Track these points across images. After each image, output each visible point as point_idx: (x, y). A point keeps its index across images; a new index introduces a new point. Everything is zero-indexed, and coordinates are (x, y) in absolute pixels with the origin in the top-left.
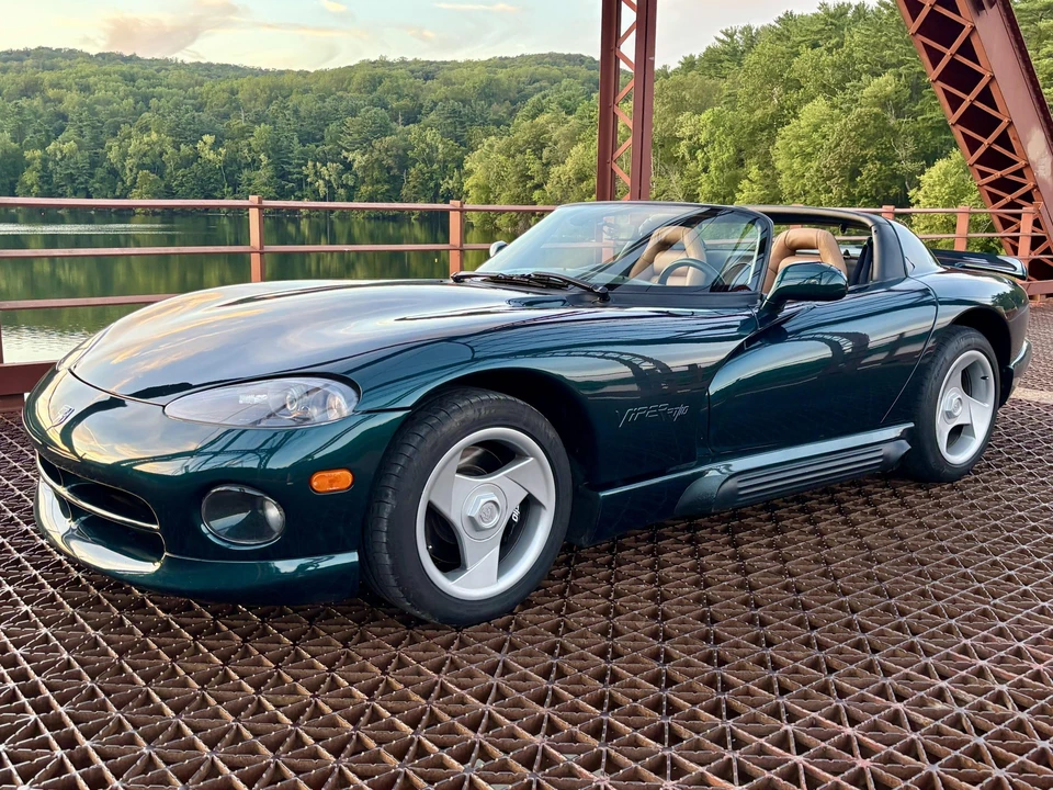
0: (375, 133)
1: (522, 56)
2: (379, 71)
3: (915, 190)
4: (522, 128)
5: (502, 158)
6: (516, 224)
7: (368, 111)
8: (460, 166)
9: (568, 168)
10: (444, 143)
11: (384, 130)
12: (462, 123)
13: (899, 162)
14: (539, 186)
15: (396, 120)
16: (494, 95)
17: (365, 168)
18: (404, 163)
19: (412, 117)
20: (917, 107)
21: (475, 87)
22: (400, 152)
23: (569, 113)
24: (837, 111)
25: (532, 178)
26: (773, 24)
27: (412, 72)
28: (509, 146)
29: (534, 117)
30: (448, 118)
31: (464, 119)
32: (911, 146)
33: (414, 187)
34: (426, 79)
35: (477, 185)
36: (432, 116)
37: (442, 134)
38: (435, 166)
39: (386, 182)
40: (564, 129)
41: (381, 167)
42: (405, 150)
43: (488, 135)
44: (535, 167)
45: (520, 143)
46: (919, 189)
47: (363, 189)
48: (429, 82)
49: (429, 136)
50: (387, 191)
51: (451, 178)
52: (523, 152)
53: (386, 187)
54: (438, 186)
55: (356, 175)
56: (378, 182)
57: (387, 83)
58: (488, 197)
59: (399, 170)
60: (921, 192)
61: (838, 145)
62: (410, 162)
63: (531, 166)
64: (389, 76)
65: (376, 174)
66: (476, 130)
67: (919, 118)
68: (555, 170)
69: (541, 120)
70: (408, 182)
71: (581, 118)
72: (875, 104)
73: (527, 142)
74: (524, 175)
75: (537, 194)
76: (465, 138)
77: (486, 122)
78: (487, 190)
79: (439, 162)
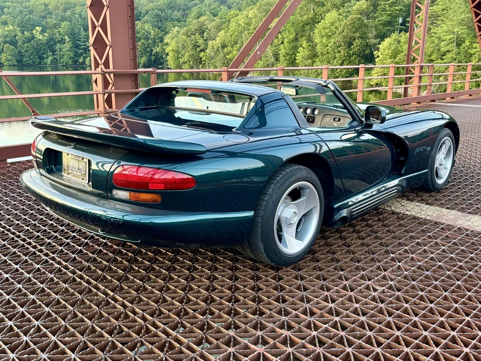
3: (377, 51)
4: (193, 23)
5: (184, 37)
8: (162, 41)
9: (217, 42)
10: (154, 30)
12: (161, 20)
13: (369, 39)
14: (203, 50)
16: (173, 7)
20: (376, 15)
21: (164, 3)
23: (215, 16)
24: (341, 16)
25: (199, 46)
28: (187, 32)
29: (198, 18)
30: (154, 18)
31: (162, 19)
32: (374, 33)
33: (140, 51)
35: (172, 50)
36: (146, 17)
37: (152, 26)
38: (150, 41)
40: (214, 23)
43: (174, 26)
44: (201, 41)
45: (193, 30)
46: (378, 51)
49: (146, 27)
51: (158, 47)
52: (194, 34)
54: (151, 50)
58: (178, 56)
60: (380, 52)
61: (343, 32)
62: (138, 39)
63: (199, 41)
66: (169, 24)
67: (377, 20)
68: (210, 43)
69: (202, 19)
71: (221, 19)
72: (358, 14)
73: (196, 30)
74: (196, 45)
75: (202, 54)
76: (163, 27)
77: (172, 20)
78: (178, 52)
79: (151, 39)
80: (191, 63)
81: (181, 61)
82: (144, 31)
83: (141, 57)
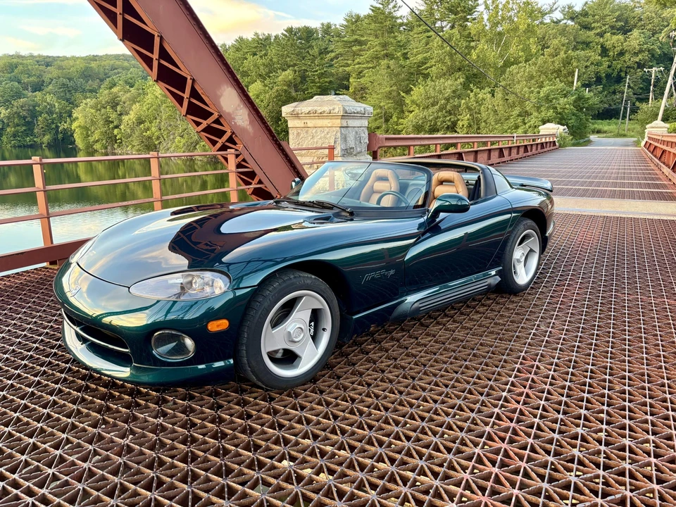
0: (13, 96)
1: (107, 55)
2: (15, 61)
4: (104, 95)
5: (93, 111)
6: (106, 148)
7: (7, 84)
8: (70, 116)
9: (132, 117)
10: (59, 103)
11: (18, 95)
12: (69, 91)
14: (117, 127)
15: (27, 90)
16: (90, 76)
17: (9, 118)
18: (34, 114)
19: (38, 87)
20: (305, 87)
21: (77, 71)
22: (31, 108)
23: (132, 87)
24: (267, 88)
25: (112, 122)
26: (234, 43)
27: (38, 62)
28: (96, 104)
29: (111, 88)
30: (61, 88)
31: (71, 89)
33: (42, 128)
34: (47, 66)
35: (80, 126)
36: (50, 87)
37: (58, 98)
38: (55, 116)
39: (23, 125)
40: (128, 95)
41: (19, 116)
42: (34, 107)
43: (86, 98)
44: (113, 116)
45: (103, 102)
47: (8, 130)
48: (49, 68)
49: (49, 98)
50: (25, 130)
51: (65, 122)
52: (105, 108)
53: (24, 128)
54: (57, 127)
55: (3, 122)
56: (18, 125)
57: (20, 67)
58: (87, 133)
59: (31, 118)
61: (268, 105)
62: (38, 113)
63: (111, 115)
64: (21, 64)
65: (16, 120)
66: (78, 95)
67: (306, 92)
68: (125, 118)
69: (115, 90)
70: (38, 125)
71: (138, 90)
72: (284, 85)
73: (107, 102)
74: (107, 121)
75: (116, 131)
76: (73, 99)
77: (84, 91)
78: (87, 129)
79: (56, 113)
80: (104, 141)
81: (91, 139)
82: (46, 104)
83: (44, 135)
